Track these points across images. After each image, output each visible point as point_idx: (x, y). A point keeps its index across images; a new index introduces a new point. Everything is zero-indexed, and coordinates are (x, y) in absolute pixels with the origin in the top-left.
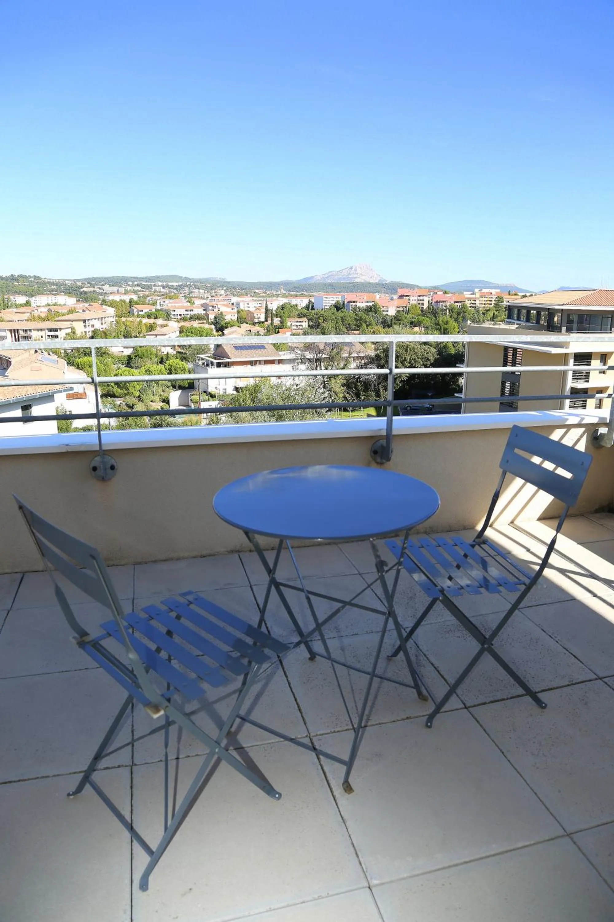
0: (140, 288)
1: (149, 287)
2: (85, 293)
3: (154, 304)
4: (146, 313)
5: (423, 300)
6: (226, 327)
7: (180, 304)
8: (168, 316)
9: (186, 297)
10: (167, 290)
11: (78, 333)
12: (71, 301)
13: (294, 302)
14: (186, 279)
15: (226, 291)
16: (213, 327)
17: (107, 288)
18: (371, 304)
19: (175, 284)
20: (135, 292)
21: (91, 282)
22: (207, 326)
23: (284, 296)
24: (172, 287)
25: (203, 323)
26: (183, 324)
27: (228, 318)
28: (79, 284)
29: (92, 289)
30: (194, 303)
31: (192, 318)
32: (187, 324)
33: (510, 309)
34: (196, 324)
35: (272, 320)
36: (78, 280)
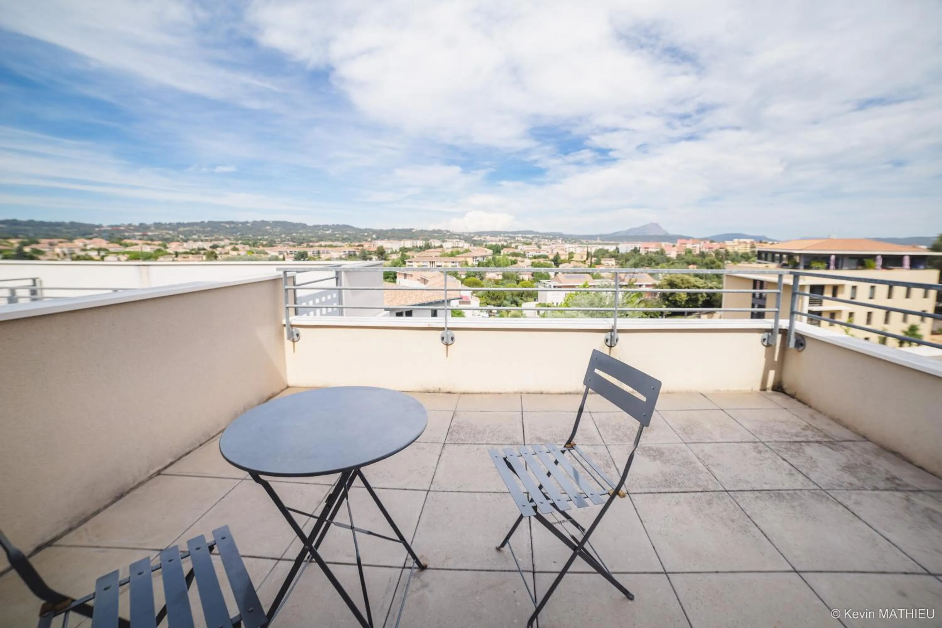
0: (508, 238)
1: (514, 238)
2: (475, 240)
3: (516, 247)
4: (511, 253)
5: (695, 247)
6: (561, 263)
7: (533, 249)
8: (524, 256)
9: (536, 244)
10: (525, 240)
11: (470, 264)
12: (466, 246)
13: (606, 247)
14: (537, 233)
15: (562, 240)
16: (553, 263)
17: (488, 238)
18: (658, 250)
19: (530, 236)
20: (506, 241)
21: (480, 234)
22: (549, 262)
23: (600, 244)
24: (528, 238)
25: (546, 260)
26: (534, 260)
27: (562, 258)
28: (472, 235)
29: (479, 239)
30: (541, 248)
31: (539, 257)
32: (536, 261)
33: (760, 253)
34: (542, 261)
35: (591, 259)
36: (472, 233)
